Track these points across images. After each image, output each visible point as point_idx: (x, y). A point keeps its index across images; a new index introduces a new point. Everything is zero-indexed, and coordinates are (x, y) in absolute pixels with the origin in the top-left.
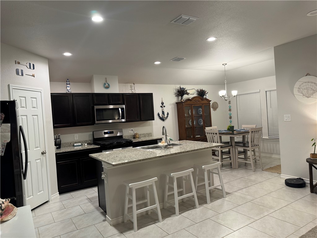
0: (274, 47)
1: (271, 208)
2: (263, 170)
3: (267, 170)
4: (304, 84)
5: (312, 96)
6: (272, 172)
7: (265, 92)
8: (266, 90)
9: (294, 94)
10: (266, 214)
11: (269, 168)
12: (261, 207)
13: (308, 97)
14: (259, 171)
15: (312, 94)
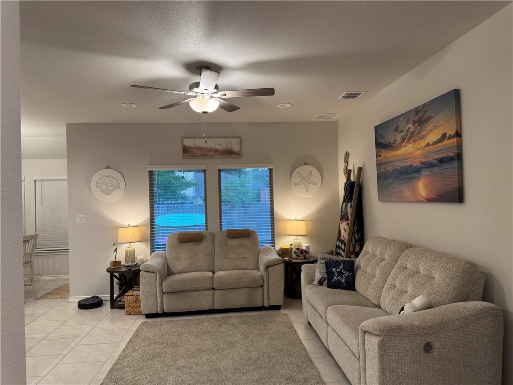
0: (67, 125)
1: (76, 337)
2: (37, 299)
3: (42, 297)
4: (104, 178)
5: (112, 194)
6: (53, 298)
7: (34, 181)
8: (35, 179)
9: (91, 190)
10: (73, 345)
11: (44, 295)
12: (64, 340)
13: (108, 194)
14: (31, 301)
15: (113, 191)
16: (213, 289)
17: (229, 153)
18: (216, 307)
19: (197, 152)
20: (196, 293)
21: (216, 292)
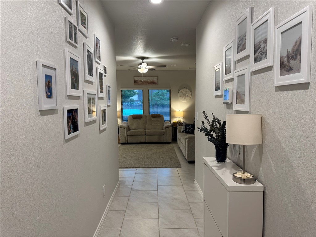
16: (146, 135)
17: (153, 83)
18: (147, 142)
19: (140, 83)
20: (139, 136)
21: (147, 136)
